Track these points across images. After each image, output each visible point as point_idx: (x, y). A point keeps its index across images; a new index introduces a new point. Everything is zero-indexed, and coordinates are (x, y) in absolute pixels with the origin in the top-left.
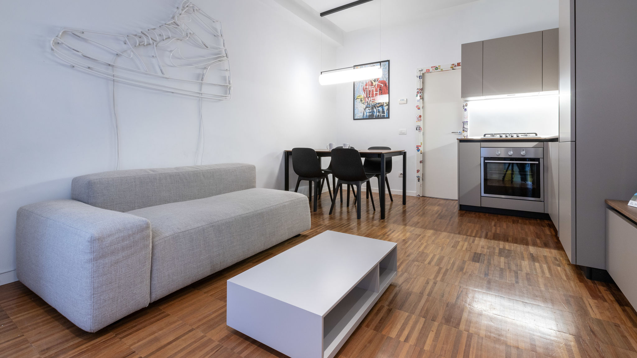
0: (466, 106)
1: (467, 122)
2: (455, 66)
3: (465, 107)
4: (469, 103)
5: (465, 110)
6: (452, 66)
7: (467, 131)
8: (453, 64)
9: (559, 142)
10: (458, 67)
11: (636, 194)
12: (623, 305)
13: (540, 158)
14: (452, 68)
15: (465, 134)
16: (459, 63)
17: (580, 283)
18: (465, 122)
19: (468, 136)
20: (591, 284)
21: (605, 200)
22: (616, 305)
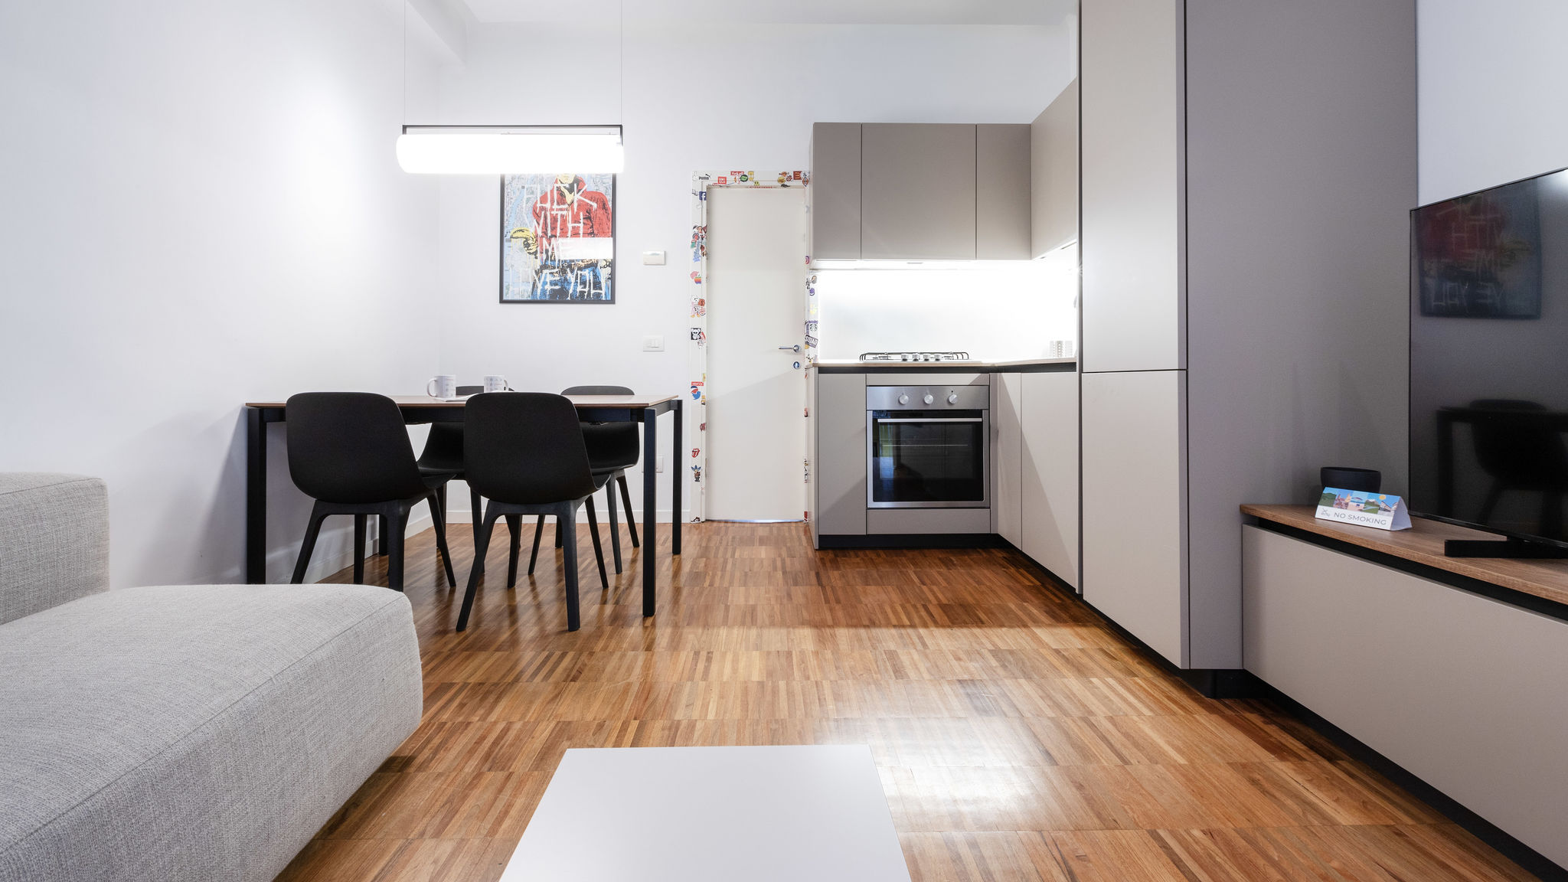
0: (814, 282)
1: (816, 322)
2: (790, 178)
3: (812, 286)
4: (820, 275)
5: (812, 291)
6: (782, 177)
7: (814, 346)
8: (784, 174)
9: (1081, 371)
10: (799, 183)
11: (1327, 490)
12: (1331, 759)
13: (981, 410)
14: (781, 181)
15: (811, 352)
16: (800, 172)
17: (1214, 717)
18: (810, 322)
19: (818, 357)
20: (1228, 712)
21: (1240, 506)
22: (1326, 764)
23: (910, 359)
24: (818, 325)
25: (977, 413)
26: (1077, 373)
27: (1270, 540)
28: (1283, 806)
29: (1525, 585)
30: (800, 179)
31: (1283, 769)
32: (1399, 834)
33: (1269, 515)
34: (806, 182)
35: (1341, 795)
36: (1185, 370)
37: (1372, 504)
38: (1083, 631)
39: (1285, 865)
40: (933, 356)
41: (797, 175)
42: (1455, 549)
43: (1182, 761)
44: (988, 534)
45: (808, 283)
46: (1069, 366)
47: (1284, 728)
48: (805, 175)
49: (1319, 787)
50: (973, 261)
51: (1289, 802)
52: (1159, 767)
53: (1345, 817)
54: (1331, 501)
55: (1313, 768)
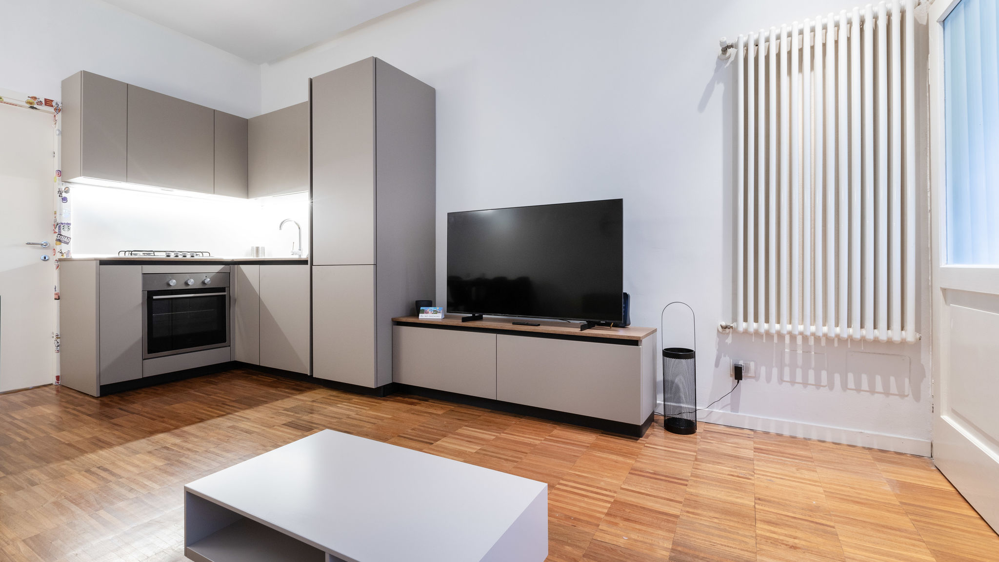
0: (66, 192)
1: (69, 224)
2: (40, 103)
3: (64, 195)
4: (72, 188)
5: (65, 199)
6: (31, 100)
7: (67, 243)
8: (35, 98)
9: (312, 265)
10: (52, 109)
11: (421, 308)
12: (427, 401)
13: (225, 288)
14: (31, 103)
15: (64, 247)
16: (52, 101)
17: (388, 402)
18: (62, 224)
19: (71, 252)
20: (391, 399)
21: (392, 319)
22: (426, 402)
23: (172, 256)
24: (71, 226)
25: (223, 289)
26: (308, 266)
27: (405, 329)
28: (425, 416)
29: (483, 326)
30: (52, 106)
31: (417, 407)
32: (453, 411)
33: (404, 320)
34: (57, 110)
35: (435, 408)
36: (376, 265)
37: (435, 311)
38: (316, 391)
39: (435, 428)
40: (181, 253)
41: (48, 102)
42: (465, 320)
43: (390, 417)
44: (229, 362)
45: (60, 192)
46: (304, 262)
47: (409, 398)
48: (57, 104)
49: (429, 408)
50: (210, 195)
51: (425, 414)
52: (385, 421)
53: (440, 412)
54: (423, 312)
55: (424, 405)
